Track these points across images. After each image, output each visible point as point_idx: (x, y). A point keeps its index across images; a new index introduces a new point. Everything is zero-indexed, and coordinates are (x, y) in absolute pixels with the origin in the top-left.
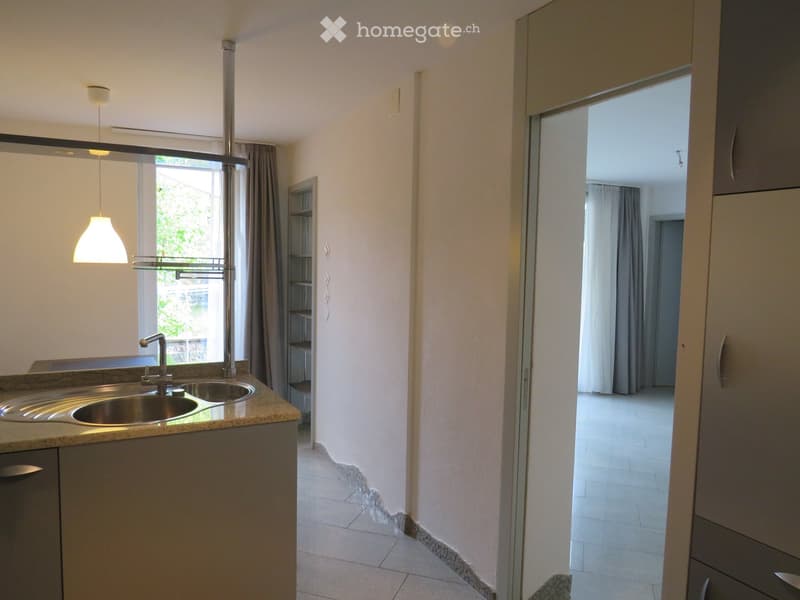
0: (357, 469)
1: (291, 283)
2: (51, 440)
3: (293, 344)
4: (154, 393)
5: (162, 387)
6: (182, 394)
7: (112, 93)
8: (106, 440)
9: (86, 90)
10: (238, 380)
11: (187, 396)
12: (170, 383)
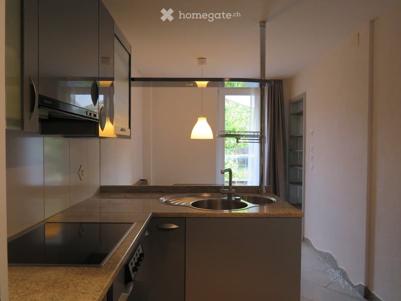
0: (331, 255)
1: (291, 150)
2: (182, 213)
3: (291, 183)
4: (226, 198)
5: (230, 195)
6: (240, 199)
7: (208, 60)
8: (205, 216)
9: (197, 60)
10: (266, 195)
11: (242, 201)
12: (234, 194)
